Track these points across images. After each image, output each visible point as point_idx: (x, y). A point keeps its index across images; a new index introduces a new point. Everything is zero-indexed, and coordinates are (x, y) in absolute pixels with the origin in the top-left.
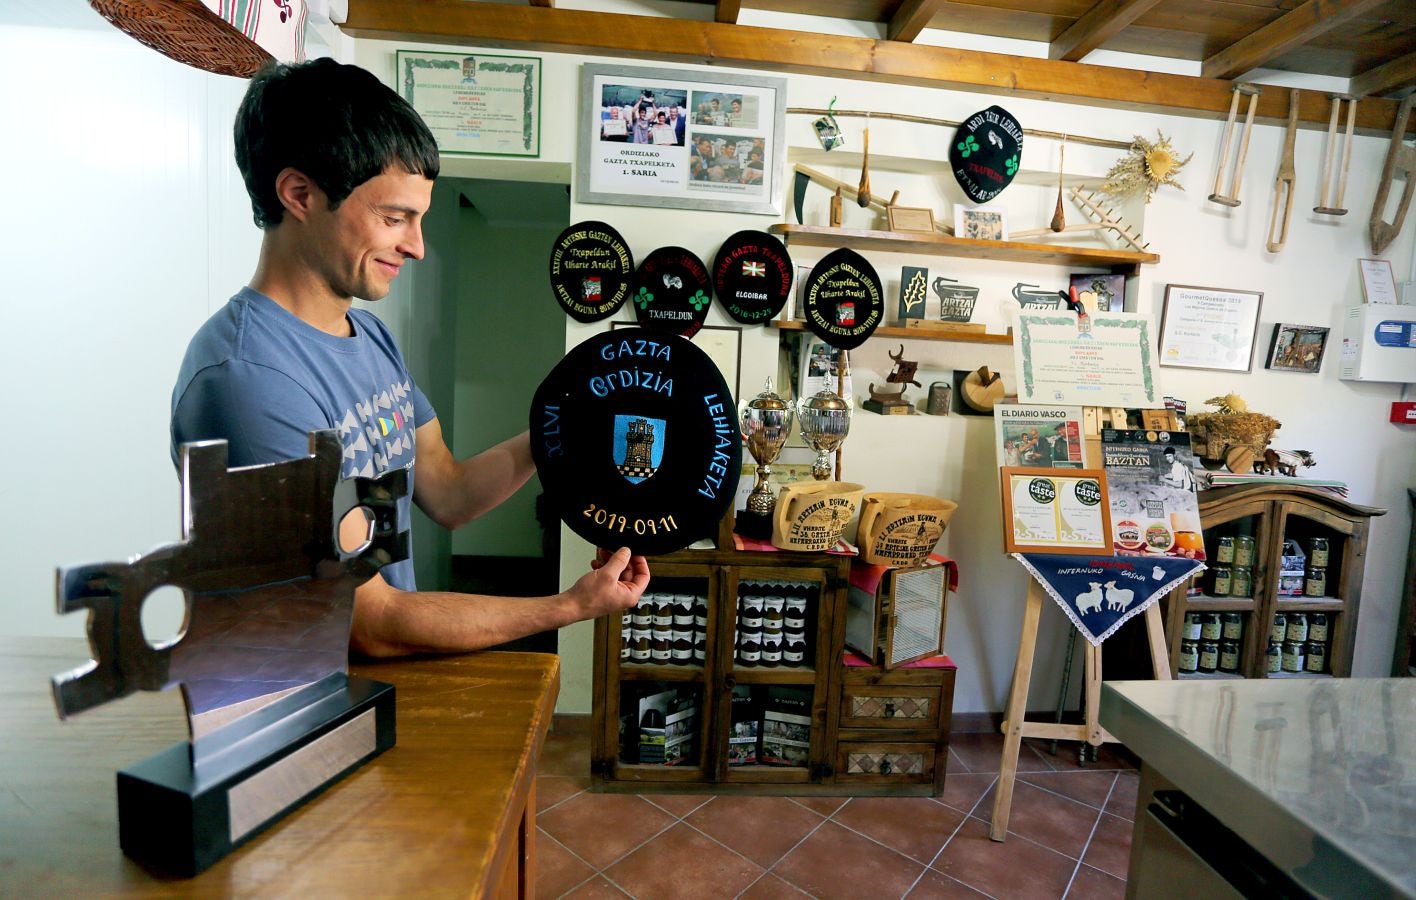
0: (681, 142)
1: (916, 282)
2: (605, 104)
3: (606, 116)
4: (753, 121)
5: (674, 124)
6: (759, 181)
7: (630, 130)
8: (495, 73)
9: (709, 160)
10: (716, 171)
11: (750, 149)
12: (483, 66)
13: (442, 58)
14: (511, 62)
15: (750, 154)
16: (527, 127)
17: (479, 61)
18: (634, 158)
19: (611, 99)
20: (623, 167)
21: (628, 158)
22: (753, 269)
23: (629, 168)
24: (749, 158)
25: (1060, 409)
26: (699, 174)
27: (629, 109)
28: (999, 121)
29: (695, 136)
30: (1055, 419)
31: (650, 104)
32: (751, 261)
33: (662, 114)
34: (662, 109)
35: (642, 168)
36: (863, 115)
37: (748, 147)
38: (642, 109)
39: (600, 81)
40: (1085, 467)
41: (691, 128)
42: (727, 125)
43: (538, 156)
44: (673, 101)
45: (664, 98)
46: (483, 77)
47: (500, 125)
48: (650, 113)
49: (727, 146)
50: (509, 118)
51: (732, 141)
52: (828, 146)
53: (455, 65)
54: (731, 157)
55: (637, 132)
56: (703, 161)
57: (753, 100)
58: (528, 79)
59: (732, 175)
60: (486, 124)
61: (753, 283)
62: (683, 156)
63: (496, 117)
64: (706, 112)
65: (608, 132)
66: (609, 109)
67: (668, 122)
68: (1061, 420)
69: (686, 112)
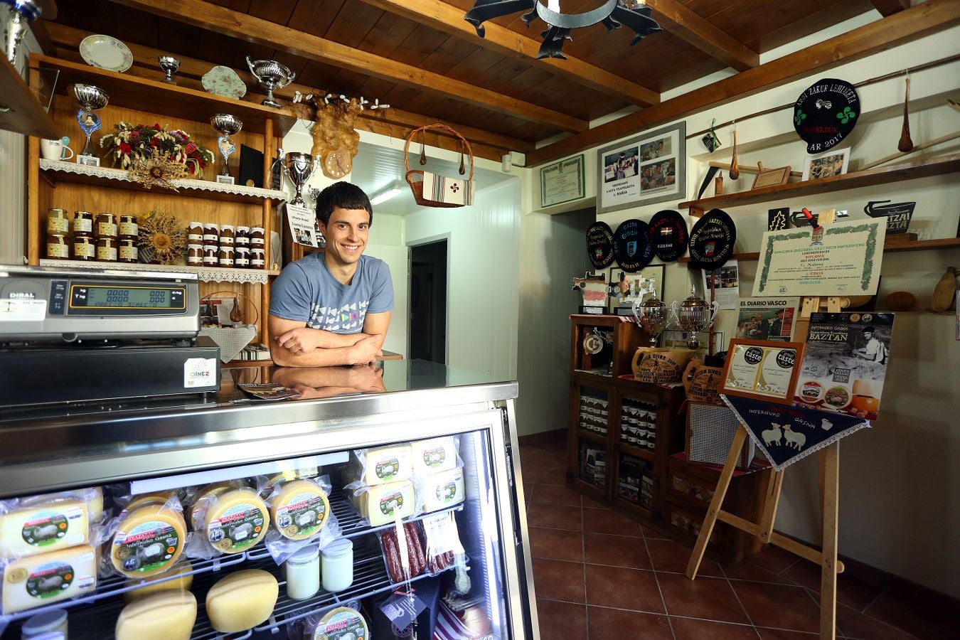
0: (637, 173)
1: (777, 219)
2: (606, 166)
3: (607, 171)
4: (669, 151)
5: (633, 165)
6: (673, 182)
7: (616, 174)
8: (569, 166)
9: (649, 178)
10: (653, 182)
11: (668, 166)
12: (565, 165)
13: (552, 167)
14: (572, 160)
15: (668, 169)
16: (579, 186)
17: (563, 163)
18: (618, 187)
19: (609, 161)
20: (614, 192)
21: (615, 187)
22: (666, 231)
23: (616, 192)
24: (668, 171)
25: (783, 299)
26: (645, 187)
27: (615, 164)
28: (828, 89)
29: (642, 167)
30: (778, 306)
31: (623, 159)
32: (665, 227)
33: (628, 162)
34: (628, 160)
35: (621, 191)
36: (730, 123)
37: (666, 165)
38: (620, 163)
39: (604, 155)
40: (792, 341)
41: (641, 164)
42: (657, 157)
43: (584, 196)
44: (633, 154)
45: (628, 153)
46: (565, 169)
47: (571, 187)
48: (623, 163)
49: (657, 168)
50: (574, 184)
51: (659, 164)
52: (711, 150)
53: (556, 168)
54: (659, 173)
55: (619, 174)
56: (646, 179)
57: (669, 139)
58: (579, 165)
59: (661, 183)
60: (567, 189)
61: (666, 239)
62: (637, 180)
63: (569, 185)
64: (647, 154)
65: (608, 178)
66: (607, 168)
67: (631, 165)
68: (782, 307)
69: (638, 157)
